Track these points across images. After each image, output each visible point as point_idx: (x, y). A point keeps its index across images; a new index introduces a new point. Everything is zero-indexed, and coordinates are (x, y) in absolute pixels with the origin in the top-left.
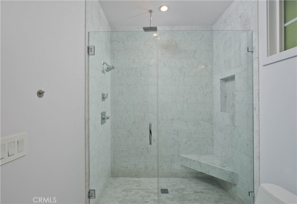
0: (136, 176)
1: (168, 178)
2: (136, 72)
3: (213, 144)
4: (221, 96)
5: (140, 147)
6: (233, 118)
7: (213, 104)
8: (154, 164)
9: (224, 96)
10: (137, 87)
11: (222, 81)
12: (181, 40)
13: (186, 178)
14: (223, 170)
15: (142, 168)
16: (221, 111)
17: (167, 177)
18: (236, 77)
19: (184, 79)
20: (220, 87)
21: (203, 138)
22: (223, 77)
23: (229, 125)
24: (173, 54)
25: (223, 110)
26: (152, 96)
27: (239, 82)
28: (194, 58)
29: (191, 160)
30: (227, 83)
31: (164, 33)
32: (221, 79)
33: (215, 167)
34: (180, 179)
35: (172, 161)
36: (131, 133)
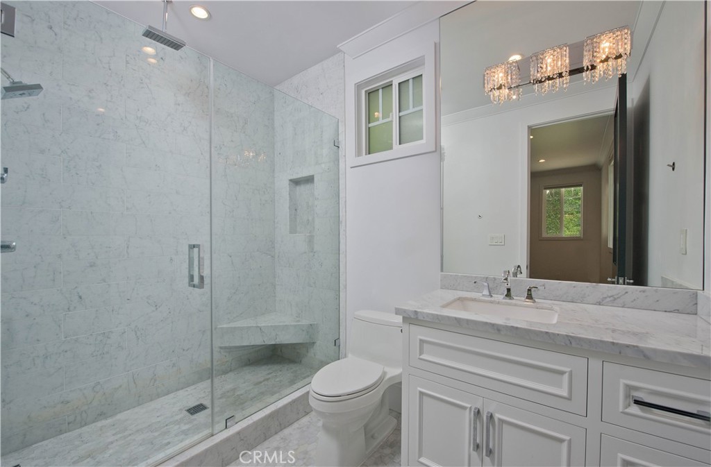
0: (102, 415)
1: (193, 387)
2: (98, 125)
3: (275, 293)
4: (289, 208)
5: (112, 332)
6: (310, 240)
7: (274, 222)
8: (156, 366)
9: (294, 208)
10: (100, 165)
11: (291, 183)
12: (219, 89)
13: (231, 371)
14: (299, 325)
15: (120, 386)
16: (291, 232)
17: (188, 385)
18: (316, 179)
19: (225, 169)
20: (288, 193)
21: (259, 285)
22: (295, 177)
23: (305, 253)
24: (203, 111)
25: (293, 230)
26: (149, 195)
27: (320, 186)
28: (244, 133)
29: (242, 329)
30: (298, 188)
31: (182, 58)
32: (291, 180)
33: (286, 325)
34: (219, 377)
35: (200, 345)
36: (80, 297)
